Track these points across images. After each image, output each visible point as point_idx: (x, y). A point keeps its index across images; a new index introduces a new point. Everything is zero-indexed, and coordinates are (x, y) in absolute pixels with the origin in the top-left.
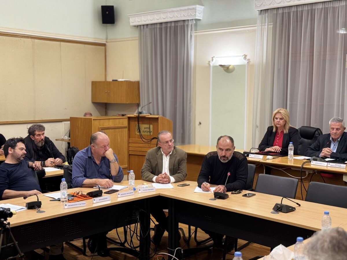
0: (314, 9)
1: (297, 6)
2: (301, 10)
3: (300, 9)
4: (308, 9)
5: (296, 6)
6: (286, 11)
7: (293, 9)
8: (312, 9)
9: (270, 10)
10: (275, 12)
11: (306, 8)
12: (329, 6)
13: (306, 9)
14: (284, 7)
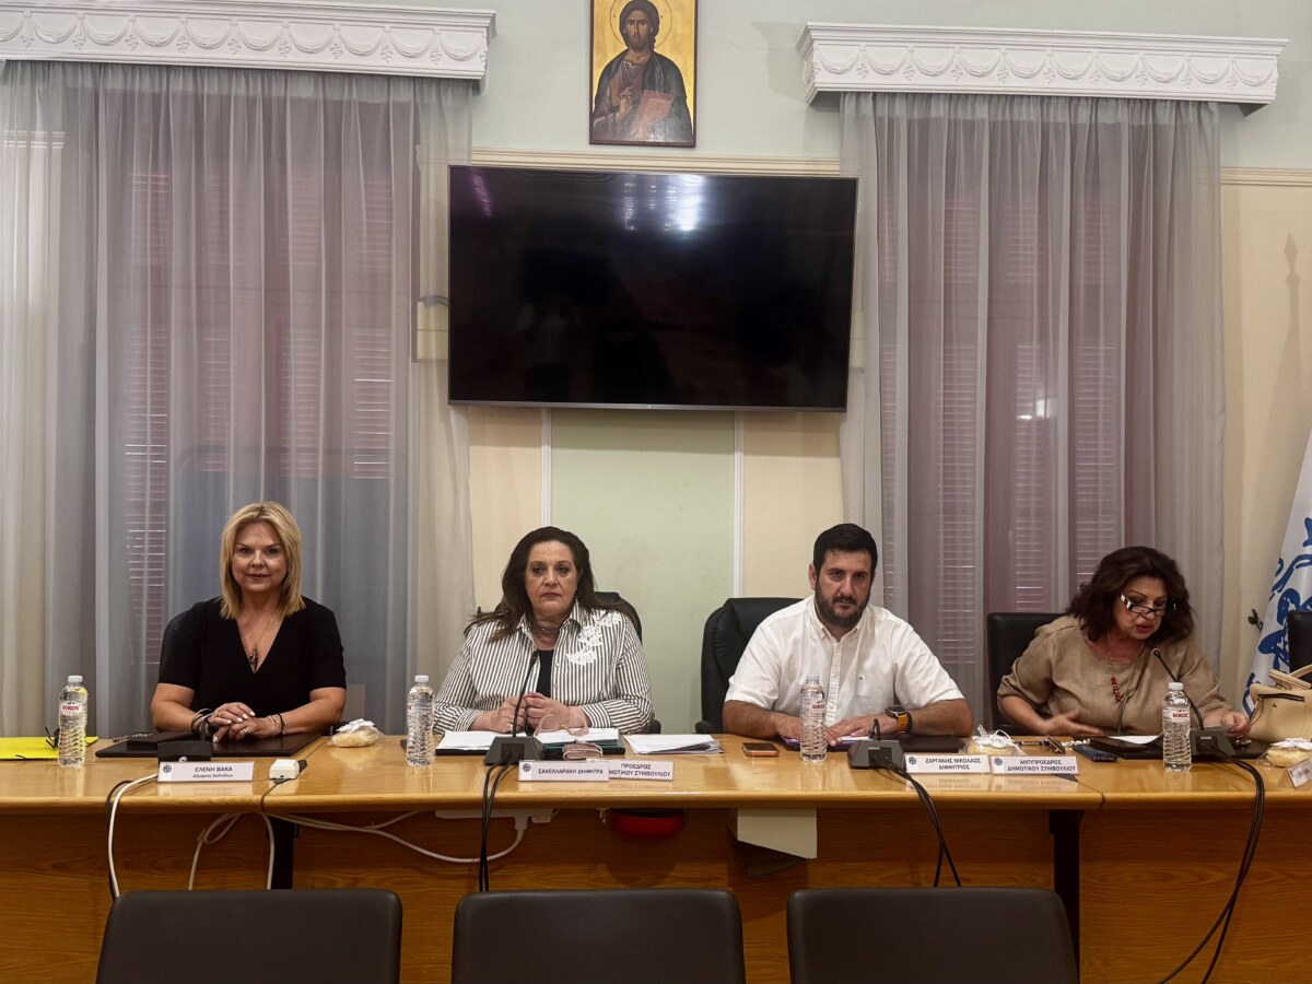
0: (279, 99)
1: (197, 71)
2: (215, 90)
3: (212, 88)
4: (251, 93)
5: (195, 68)
6: (144, 85)
7: (179, 85)
8: (270, 100)
9: (59, 69)
10: (86, 80)
11: (239, 89)
12: (343, 95)
13: (242, 91)
14: (134, 66)
